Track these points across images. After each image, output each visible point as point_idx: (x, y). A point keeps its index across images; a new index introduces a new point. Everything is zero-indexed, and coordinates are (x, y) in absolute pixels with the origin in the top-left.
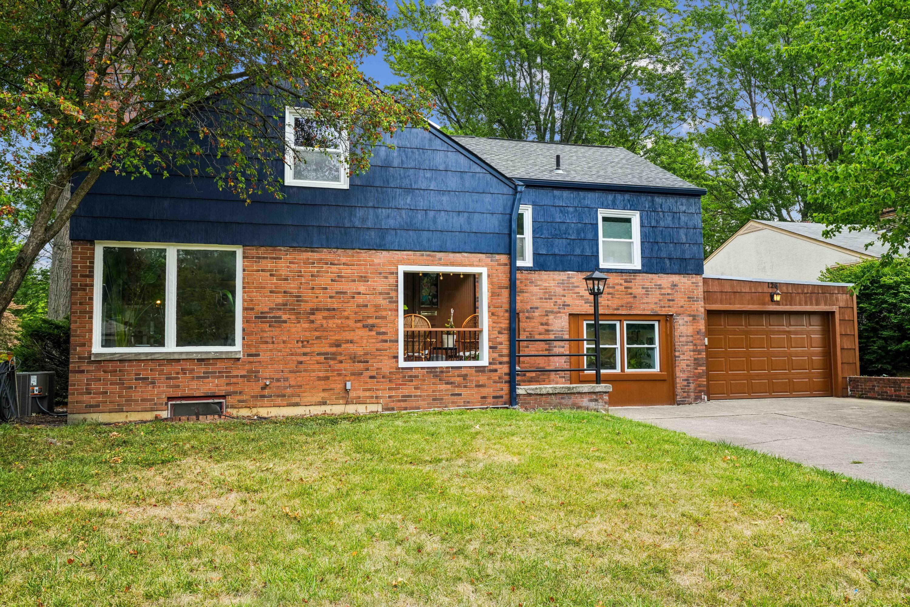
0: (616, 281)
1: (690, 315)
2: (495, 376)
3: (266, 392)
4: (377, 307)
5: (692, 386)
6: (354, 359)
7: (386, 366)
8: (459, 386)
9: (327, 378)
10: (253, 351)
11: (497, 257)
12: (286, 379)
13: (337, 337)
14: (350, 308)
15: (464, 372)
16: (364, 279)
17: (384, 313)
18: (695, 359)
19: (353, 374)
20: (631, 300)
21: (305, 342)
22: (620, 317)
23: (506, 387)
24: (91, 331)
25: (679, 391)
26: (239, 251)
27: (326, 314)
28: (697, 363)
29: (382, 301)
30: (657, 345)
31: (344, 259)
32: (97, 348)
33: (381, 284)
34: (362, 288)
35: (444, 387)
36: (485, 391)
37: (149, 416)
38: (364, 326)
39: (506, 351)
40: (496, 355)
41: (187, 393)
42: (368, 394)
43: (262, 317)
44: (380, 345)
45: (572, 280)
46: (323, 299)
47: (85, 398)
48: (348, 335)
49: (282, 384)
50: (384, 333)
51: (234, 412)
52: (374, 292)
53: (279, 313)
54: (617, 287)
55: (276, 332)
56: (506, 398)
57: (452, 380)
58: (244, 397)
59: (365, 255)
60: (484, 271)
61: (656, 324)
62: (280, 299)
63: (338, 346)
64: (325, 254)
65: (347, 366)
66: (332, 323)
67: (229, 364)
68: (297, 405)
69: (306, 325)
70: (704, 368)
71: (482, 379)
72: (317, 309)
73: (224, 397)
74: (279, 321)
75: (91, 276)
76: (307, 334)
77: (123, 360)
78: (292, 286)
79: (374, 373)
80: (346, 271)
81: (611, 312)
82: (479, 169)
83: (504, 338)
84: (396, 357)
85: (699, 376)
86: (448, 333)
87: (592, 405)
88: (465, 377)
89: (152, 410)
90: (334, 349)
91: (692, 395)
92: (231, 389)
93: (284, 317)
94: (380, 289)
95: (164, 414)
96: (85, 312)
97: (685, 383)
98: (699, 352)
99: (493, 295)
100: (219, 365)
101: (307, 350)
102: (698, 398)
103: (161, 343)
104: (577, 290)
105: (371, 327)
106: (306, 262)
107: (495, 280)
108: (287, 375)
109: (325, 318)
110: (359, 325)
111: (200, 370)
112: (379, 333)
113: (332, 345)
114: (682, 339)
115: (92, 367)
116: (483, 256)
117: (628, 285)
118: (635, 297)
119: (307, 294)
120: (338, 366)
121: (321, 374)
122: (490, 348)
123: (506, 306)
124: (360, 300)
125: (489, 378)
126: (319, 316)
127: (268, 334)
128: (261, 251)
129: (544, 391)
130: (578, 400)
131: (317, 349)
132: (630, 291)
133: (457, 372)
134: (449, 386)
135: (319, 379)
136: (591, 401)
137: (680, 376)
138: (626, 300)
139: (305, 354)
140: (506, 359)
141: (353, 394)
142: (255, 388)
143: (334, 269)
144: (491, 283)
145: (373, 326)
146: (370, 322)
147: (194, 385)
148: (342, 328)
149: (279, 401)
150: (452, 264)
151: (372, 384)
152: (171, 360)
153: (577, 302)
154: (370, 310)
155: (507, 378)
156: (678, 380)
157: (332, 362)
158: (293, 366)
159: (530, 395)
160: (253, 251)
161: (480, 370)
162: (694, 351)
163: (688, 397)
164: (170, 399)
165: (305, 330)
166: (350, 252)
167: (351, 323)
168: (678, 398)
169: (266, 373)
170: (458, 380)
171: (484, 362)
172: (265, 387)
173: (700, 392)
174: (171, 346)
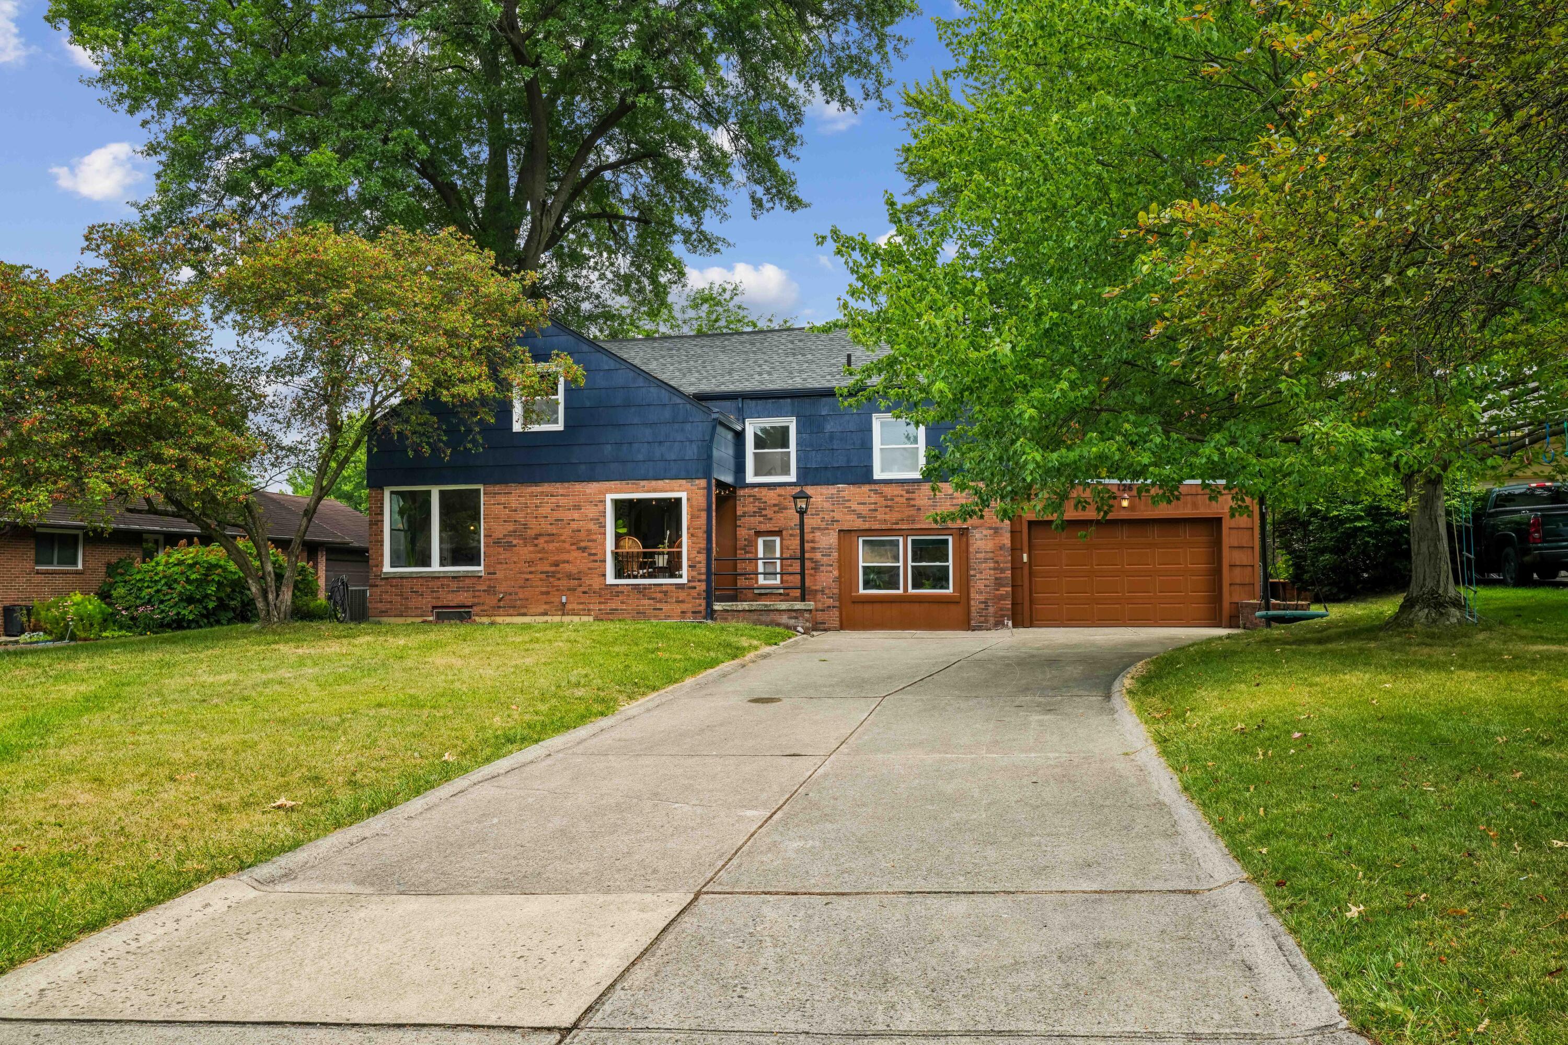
0: (896, 493)
1: (990, 528)
2: (694, 593)
3: (502, 604)
4: (589, 531)
5: (991, 610)
6: (570, 576)
7: (596, 583)
8: (660, 601)
9: (548, 593)
10: (492, 570)
11: (697, 482)
12: (516, 594)
13: (556, 558)
14: (567, 533)
15: (664, 588)
16: (577, 507)
17: (594, 537)
18: (996, 579)
19: (569, 590)
20: (914, 513)
21: (530, 563)
22: (905, 533)
23: (703, 603)
24: (382, 555)
25: (974, 614)
26: (481, 487)
27: (547, 538)
28: (999, 583)
29: (592, 526)
30: (950, 563)
31: (561, 491)
32: (387, 568)
33: (591, 512)
34: (576, 515)
35: (647, 602)
36: (684, 607)
37: (420, 620)
38: (578, 549)
39: (704, 570)
40: (695, 573)
41: (445, 603)
42: (581, 607)
43: (497, 543)
44: (591, 565)
45: (842, 494)
46: (546, 527)
47: (379, 605)
48: (565, 557)
49: (513, 597)
50: (595, 554)
51: (477, 618)
52: (585, 518)
53: (511, 539)
54: (896, 499)
55: (508, 555)
56: (703, 613)
57: (654, 596)
58: (485, 608)
59: (578, 487)
60: (683, 495)
61: (950, 539)
62: (511, 527)
63: (557, 565)
64: (546, 488)
65: (564, 583)
66: (551, 546)
67: (475, 581)
68: (524, 615)
69: (532, 549)
70: (1009, 589)
71: (682, 595)
72: (540, 535)
73: (471, 607)
74: (511, 546)
75: (382, 514)
76: (533, 556)
77: (402, 577)
78: (520, 516)
79: (586, 589)
80: (563, 501)
81: (889, 526)
82: (679, 401)
83: (702, 557)
84: (604, 575)
85: (1002, 598)
86: (659, 554)
87: (792, 622)
88: (666, 593)
89: (422, 616)
90: (553, 569)
91: (992, 620)
92: (476, 600)
93: (515, 542)
94: (591, 515)
95: (431, 618)
96: (377, 541)
97: (983, 606)
98: (1003, 571)
99: (693, 517)
100: (467, 581)
101: (533, 569)
102: (999, 624)
103: (428, 564)
104: (848, 504)
105: (584, 549)
106: (532, 495)
107: (695, 503)
108: (517, 590)
109: (546, 542)
110: (574, 547)
111: (454, 585)
112: (590, 554)
113: (551, 565)
114: (978, 556)
115: (383, 583)
116: (684, 482)
117: (910, 495)
118: (919, 509)
119: (532, 523)
120: (556, 583)
121: (544, 589)
122: (690, 566)
123: (704, 527)
124: (574, 525)
125: (689, 595)
126: (541, 541)
127: (502, 557)
128: (497, 488)
129: (740, 608)
130: (772, 616)
131: (539, 568)
132: (912, 502)
133: (658, 589)
134: (651, 602)
135: (542, 593)
136: (790, 618)
137: (976, 598)
138: (907, 513)
139: (531, 573)
140: (704, 577)
141: (569, 607)
142: (491, 601)
143: (554, 500)
144: (690, 506)
145: (585, 548)
146: (583, 544)
147: (450, 597)
148: (560, 551)
149: (511, 611)
150: (655, 491)
151: (585, 598)
152: (434, 577)
153: (848, 517)
154: (583, 534)
155: (704, 595)
156: (972, 603)
157: (551, 580)
158: (521, 582)
159: (727, 611)
160: (491, 488)
161: (680, 587)
162: (995, 569)
163: (986, 621)
164: (434, 608)
165: (531, 552)
166: (566, 485)
167: (567, 546)
168: (973, 623)
169: (502, 588)
170: (659, 596)
171: (684, 580)
172: (500, 600)
173: (1003, 616)
174: (436, 567)
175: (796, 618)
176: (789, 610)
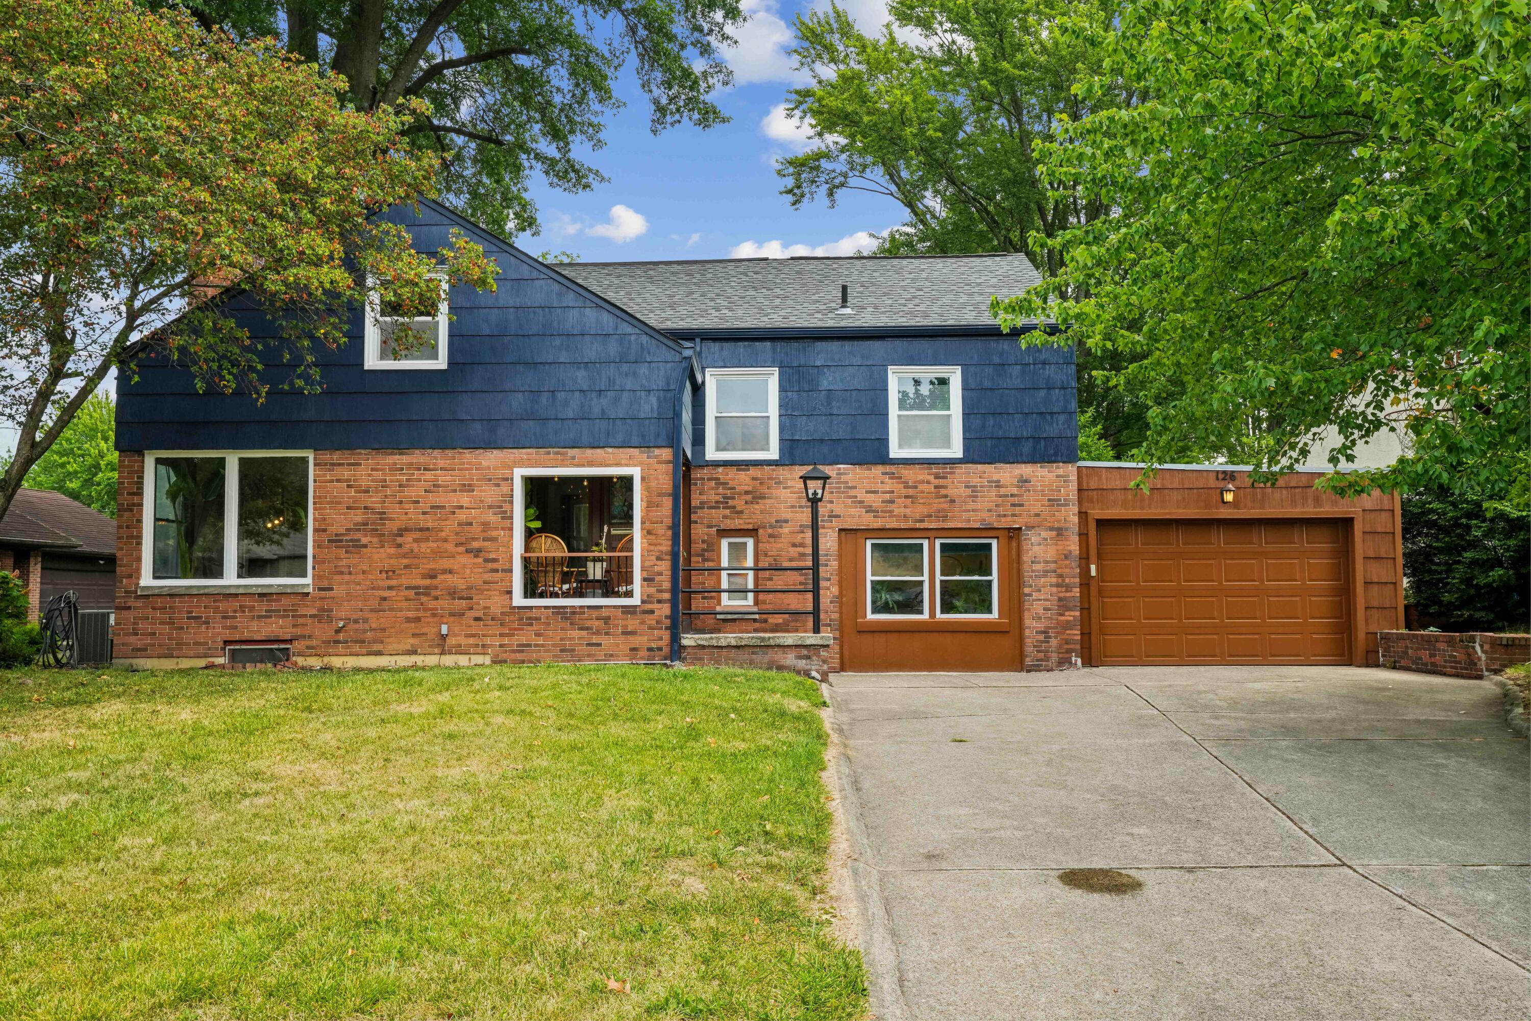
0: (920, 478)
1: (1051, 529)
2: (651, 620)
3: (341, 636)
4: (486, 525)
5: (1054, 642)
6: (453, 594)
7: (496, 604)
8: (598, 633)
9: (418, 620)
10: (325, 584)
11: (657, 452)
12: (366, 621)
13: (432, 566)
14: (450, 527)
15: (605, 613)
16: (467, 488)
17: (494, 534)
18: (1060, 599)
19: (452, 615)
20: (946, 506)
21: (390, 573)
22: (930, 534)
23: (666, 636)
24: (139, 559)
25: (1029, 649)
26: (310, 455)
27: (418, 535)
28: (1063, 605)
29: (491, 517)
30: (994, 577)
31: (441, 463)
32: (147, 580)
33: (490, 494)
34: (465, 500)
35: (576, 633)
36: (636, 641)
37: (202, 662)
38: (468, 551)
39: (667, 585)
40: (652, 590)
41: (246, 635)
42: (471, 641)
43: (336, 541)
44: (488, 577)
45: (843, 478)
46: (415, 516)
47: (132, 639)
48: (447, 563)
49: (360, 626)
50: (495, 560)
51: (300, 661)
52: (480, 504)
53: (358, 536)
54: (921, 487)
55: (354, 560)
56: (666, 650)
57: (588, 624)
58: (314, 643)
59: (469, 456)
60: (635, 472)
61: (994, 543)
62: (359, 518)
63: (433, 577)
64: (418, 457)
65: (444, 604)
66: (425, 548)
67: (296, 600)
68: (379, 653)
69: (392, 551)
70: (1078, 614)
71: (632, 623)
72: (406, 530)
73: (290, 641)
74: (358, 546)
75: (140, 493)
76: (394, 562)
77: (173, 594)
78: (373, 500)
79: (480, 614)
80: (444, 478)
81: (910, 525)
82: (629, 329)
83: (665, 566)
84: (510, 593)
85: (1068, 626)
86: (595, 560)
87: (802, 664)
88: (607, 620)
89: (206, 656)
90: (427, 582)
91: (1054, 657)
92: (299, 631)
93: (364, 540)
94: (490, 500)
95: (221, 661)
96: (132, 537)
97: (1042, 637)
98: (1068, 588)
99: (650, 505)
100: (284, 601)
101: (393, 582)
102: (1064, 663)
103: (219, 574)
104: (852, 493)
105: (477, 552)
106: (394, 468)
107: (653, 484)
108: (367, 615)
109: (416, 540)
110: (461, 549)
111: (262, 607)
112: (487, 560)
113: (425, 576)
114: (1036, 567)
115: (140, 603)
116: (636, 452)
117: (941, 482)
118: (953, 501)
119: (394, 511)
120: (432, 604)
121: (411, 614)
122: (645, 580)
123: (668, 521)
124: (462, 516)
125: (643, 623)
126: (408, 538)
127: (344, 563)
128: (336, 456)
129: (723, 643)
130: (771, 655)
131: (405, 581)
132: (943, 492)
133: (595, 614)
134: (584, 633)
135: (409, 620)
136: (800, 657)
137: (1032, 625)
138: (935, 507)
139: (390, 588)
140: (667, 596)
141: (451, 641)
142: (323, 632)
143: (429, 475)
144: (647, 488)
145: (479, 551)
146: (475, 545)
147: (254, 626)
148: (438, 554)
149: (357, 648)
150: (591, 464)
151: (476, 628)
152: (229, 595)
153: (853, 511)
154: (476, 529)
155: (668, 622)
156: (1027, 633)
157: (424, 599)
158: (375, 603)
159: (703, 647)
160: (326, 456)
161: (629, 610)
162: (1058, 585)
163: (1047, 659)
164: (226, 643)
165: (390, 557)
166: (450, 453)
167: (450, 547)
168: (1028, 661)
169: (342, 612)
170: (596, 624)
171: (636, 600)
172: (338, 631)
173: (1069, 651)
174: (230, 578)
175: (808, 657)
176: (797, 646)
